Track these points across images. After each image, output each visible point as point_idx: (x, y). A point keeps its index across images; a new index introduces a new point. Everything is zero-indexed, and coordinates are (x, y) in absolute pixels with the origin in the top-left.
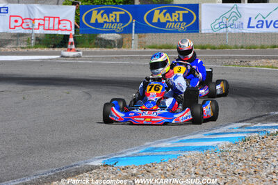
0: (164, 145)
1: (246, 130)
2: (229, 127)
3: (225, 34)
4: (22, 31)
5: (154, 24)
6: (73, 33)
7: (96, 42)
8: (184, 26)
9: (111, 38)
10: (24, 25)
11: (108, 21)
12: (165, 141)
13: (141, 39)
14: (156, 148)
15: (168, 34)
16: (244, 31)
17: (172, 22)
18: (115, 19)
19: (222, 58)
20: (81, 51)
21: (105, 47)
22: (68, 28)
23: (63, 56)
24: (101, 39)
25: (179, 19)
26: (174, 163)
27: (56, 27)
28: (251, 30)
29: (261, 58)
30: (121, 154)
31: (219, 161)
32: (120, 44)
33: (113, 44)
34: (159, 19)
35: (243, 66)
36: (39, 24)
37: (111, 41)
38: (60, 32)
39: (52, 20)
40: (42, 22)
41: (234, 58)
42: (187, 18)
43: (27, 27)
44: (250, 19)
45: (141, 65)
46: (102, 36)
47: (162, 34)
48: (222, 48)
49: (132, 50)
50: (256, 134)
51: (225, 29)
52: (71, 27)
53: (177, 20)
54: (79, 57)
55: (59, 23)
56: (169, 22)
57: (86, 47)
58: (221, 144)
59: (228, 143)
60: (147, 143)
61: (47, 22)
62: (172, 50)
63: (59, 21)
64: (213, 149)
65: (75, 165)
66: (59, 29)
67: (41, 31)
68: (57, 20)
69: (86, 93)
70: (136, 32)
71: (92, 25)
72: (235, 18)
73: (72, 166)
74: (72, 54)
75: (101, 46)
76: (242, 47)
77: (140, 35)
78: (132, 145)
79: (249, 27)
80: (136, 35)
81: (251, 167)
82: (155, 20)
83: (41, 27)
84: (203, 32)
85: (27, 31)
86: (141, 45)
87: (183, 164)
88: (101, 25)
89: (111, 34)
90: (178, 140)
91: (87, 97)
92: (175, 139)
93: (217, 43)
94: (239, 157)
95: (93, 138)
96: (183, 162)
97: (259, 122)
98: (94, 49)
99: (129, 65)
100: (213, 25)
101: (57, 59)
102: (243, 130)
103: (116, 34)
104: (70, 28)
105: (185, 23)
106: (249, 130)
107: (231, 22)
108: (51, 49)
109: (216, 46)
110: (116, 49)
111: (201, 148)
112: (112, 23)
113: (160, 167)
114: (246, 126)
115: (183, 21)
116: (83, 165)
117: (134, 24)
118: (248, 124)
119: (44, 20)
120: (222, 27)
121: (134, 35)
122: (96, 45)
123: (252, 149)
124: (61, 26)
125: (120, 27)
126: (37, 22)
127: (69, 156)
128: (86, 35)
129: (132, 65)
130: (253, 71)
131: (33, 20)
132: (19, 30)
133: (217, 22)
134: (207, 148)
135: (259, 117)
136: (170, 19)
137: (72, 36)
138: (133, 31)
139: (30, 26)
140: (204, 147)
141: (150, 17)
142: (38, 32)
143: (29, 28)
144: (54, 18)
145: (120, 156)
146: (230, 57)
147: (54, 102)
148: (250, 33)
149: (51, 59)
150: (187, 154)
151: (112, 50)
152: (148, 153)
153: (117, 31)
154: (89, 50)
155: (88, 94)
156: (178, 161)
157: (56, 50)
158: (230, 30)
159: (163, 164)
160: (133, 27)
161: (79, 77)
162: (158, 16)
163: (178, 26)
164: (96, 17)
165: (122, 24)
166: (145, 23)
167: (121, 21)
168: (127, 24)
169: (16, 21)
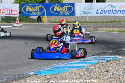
0: (61, 66)
1: (97, 59)
2: (90, 57)
3: (86, 16)
5: (54, 12)
6: (18, 16)
7: (29, 20)
8: (68, 13)
11: (34, 11)
12: (61, 64)
13: (49, 19)
14: (58, 67)
15: (61, 16)
16: (95, 15)
17: (63, 11)
19: (85, 27)
20: (22, 24)
21: (33, 22)
23: (13, 26)
24: (31, 19)
25: (65, 9)
26: (66, 73)
27: (10, 13)
28: (98, 15)
29: (103, 27)
30: (42, 69)
31: (86, 73)
33: (35, 21)
34: (57, 10)
35: (95, 30)
38: (12, 16)
39: (8, 10)
41: (91, 27)
42: (69, 9)
44: (97, 9)
45: (49, 30)
46: (31, 17)
47: (58, 16)
48: (85, 22)
50: (102, 61)
53: (65, 10)
54: (21, 26)
55: (12, 12)
56: (61, 11)
57: (24, 22)
58: (86, 65)
59: (89, 65)
60: (54, 65)
63: (12, 11)
64: (83, 67)
65: (22, 75)
66: (12, 14)
68: (11, 10)
72: (90, 9)
73: (21, 75)
74: (18, 25)
75: (31, 22)
76: (94, 22)
78: (47, 66)
79: (97, 13)
80: (47, 17)
81: (100, 75)
82: (55, 10)
83: (4, 13)
84: (76, 15)
86: (48, 21)
87: (70, 74)
88: (31, 12)
89: (35, 17)
90: (67, 63)
91: (26, 44)
92: (66, 63)
93: (83, 20)
94: (95, 71)
95: (30, 63)
97: (103, 55)
98: (28, 23)
99: (44, 30)
100: (81, 12)
101: (11, 28)
102: (96, 59)
104: (16, 14)
105: (68, 12)
106: (99, 59)
107: (89, 11)
108: (8, 23)
109: (83, 22)
111: (77, 67)
112: (36, 11)
113: (60, 75)
114: (97, 57)
115: (68, 11)
116: (26, 74)
117: (45, 12)
118: (98, 56)
119: (5, 10)
120: (85, 13)
122: (29, 22)
123: (100, 67)
124: (12, 13)
126: (2, 11)
127: (19, 70)
128: (24, 17)
129: (45, 30)
130: (99, 33)
133: (83, 11)
134: (80, 67)
135: (103, 53)
137: (18, 17)
138: (45, 15)
141: (53, 9)
142: (2, 15)
144: (9, 9)
145: (42, 70)
146: (89, 27)
147: (11, 47)
148: (98, 16)
149: (8, 28)
150: (72, 69)
151: (36, 23)
152: (54, 69)
153: (38, 15)
154: (25, 23)
155: (26, 43)
156: (68, 73)
157: (11, 23)
158: (88, 15)
159: (61, 74)
160: (45, 14)
161: (22, 36)
162: (56, 8)
163: (65, 13)
164: (28, 9)
165: (40, 12)
166: (50, 11)
167: (39, 11)
168: (42, 12)
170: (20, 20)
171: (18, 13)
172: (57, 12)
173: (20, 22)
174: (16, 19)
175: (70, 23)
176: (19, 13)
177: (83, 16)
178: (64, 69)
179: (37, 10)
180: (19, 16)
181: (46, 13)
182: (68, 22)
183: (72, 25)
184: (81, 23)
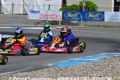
3: (113, 22)
4: (44, 19)
8: (99, 19)
11: (73, 16)
15: (94, 21)
16: (119, 21)
18: (76, 16)
19: (111, 30)
22: (60, 19)
23: (57, 28)
24: (71, 23)
25: (97, 16)
27: (56, 18)
32: (78, 24)
36: (50, 17)
37: (75, 23)
38: (57, 20)
39: (54, 16)
40: (51, 16)
42: (100, 16)
46: (72, 21)
47: (91, 21)
48: (112, 27)
49: (81, 26)
55: (57, 17)
56: (94, 17)
61: (52, 16)
62: (94, 27)
63: (57, 16)
67: (50, 19)
68: (56, 16)
71: (68, 18)
76: (118, 27)
77: (84, 22)
82: (89, 17)
84: (105, 21)
85: (46, 19)
88: (71, 18)
93: (110, 25)
100: (109, 19)
101: (55, 29)
103: (76, 21)
107: (115, 18)
108: (53, 26)
110: (75, 26)
112: (75, 17)
117: (82, 18)
120: (112, 20)
121: (82, 22)
124: (57, 18)
125: (77, 19)
126: (49, 16)
133: (111, 18)
138: (82, 20)
142: (49, 20)
143: (46, 18)
146: (113, 30)
157: (55, 26)
162: (90, 15)
163: (97, 19)
164: (69, 15)
166: (86, 17)
167: (78, 17)
169: (42, 16)
170: (62, 23)
172: (91, 18)
176: (62, 18)
177: (110, 22)
180: (63, 20)
182: (98, 26)
183: (101, 28)
184: (109, 27)
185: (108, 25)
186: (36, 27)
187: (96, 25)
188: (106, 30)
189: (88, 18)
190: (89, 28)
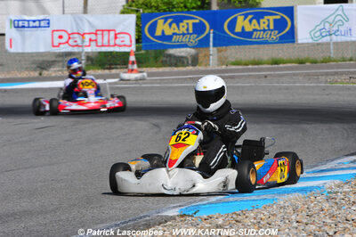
2: (338, 161)
3: (328, 44)
6: (134, 49)
7: (165, 59)
8: (275, 35)
9: (183, 54)
10: (71, 42)
11: (178, 32)
13: (221, 54)
15: (255, 46)
16: (353, 39)
17: (260, 31)
19: (327, 74)
20: (145, 73)
21: (176, 65)
22: (127, 44)
23: (122, 80)
24: (170, 56)
25: (268, 26)
26: (270, 209)
27: (112, 43)
30: (202, 200)
32: (195, 61)
33: (185, 61)
34: (243, 28)
35: (353, 83)
36: (90, 40)
37: (182, 57)
38: (117, 49)
39: (106, 33)
40: (93, 37)
41: (342, 74)
42: (280, 25)
43: (75, 44)
46: (172, 51)
47: (248, 46)
48: (326, 61)
49: (209, 68)
51: (328, 37)
52: (131, 41)
53: (266, 28)
54: (143, 79)
55: (116, 38)
57: (151, 67)
58: (329, 183)
59: (337, 182)
61: (99, 37)
62: (261, 66)
63: (116, 34)
64: (319, 191)
65: (144, 216)
66: (115, 45)
67: (93, 49)
68: (112, 34)
69: (154, 125)
70: (215, 45)
71: (158, 38)
72: (340, 23)
73: (141, 218)
74: (133, 76)
75: (170, 65)
76: (351, 60)
77: (221, 48)
80: (215, 49)
82: (238, 29)
83: (93, 43)
84: (300, 42)
85: (76, 50)
86: (221, 61)
87: (282, 211)
88: (169, 38)
89: (184, 49)
91: (156, 130)
93: (319, 56)
94: (352, 200)
96: (281, 208)
98: (161, 70)
100: (312, 33)
101: (115, 83)
103: (188, 49)
104: (129, 43)
105: (277, 32)
107: (335, 28)
108: (107, 72)
109: (318, 60)
110: (190, 68)
111: (303, 190)
112: (184, 34)
113: (252, 214)
115: (275, 29)
116: (155, 215)
117: (211, 35)
119: (96, 34)
120: (324, 34)
121: (212, 50)
122: (164, 64)
124: (118, 41)
125: (194, 39)
126: (87, 37)
128: (151, 51)
131: (83, 35)
132: (65, 48)
133: (318, 28)
134: (311, 189)
136: (257, 27)
137: (133, 53)
138: (211, 44)
139: (79, 42)
140: (307, 188)
141: (232, 25)
142: (88, 50)
143: (77, 46)
144: (109, 31)
145: (201, 203)
146: (336, 73)
150: (286, 197)
151: (184, 69)
152: (236, 198)
153: (189, 44)
154: (154, 70)
155: (157, 126)
156: (275, 207)
157: (114, 71)
158: (335, 38)
159: (256, 211)
160: (211, 39)
161: (144, 105)
163: (268, 36)
164: (163, 27)
165: (195, 36)
167: (194, 32)
168: (203, 36)
169: (61, 37)
170: (141, 62)
171: (134, 42)
172: (244, 33)
173: (139, 67)
174: (128, 58)
175: (281, 65)
176: (138, 41)
177: (318, 44)
178: (264, 197)
179: (187, 30)
180: (138, 49)
181: (214, 39)
182: (276, 63)
183: (288, 69)
184: (315, 62)
185: (313, 56)
186: (40, 78)
187: (265, 58)
188: (308, 75)
189: (236, 34)
190: (243, 71)
